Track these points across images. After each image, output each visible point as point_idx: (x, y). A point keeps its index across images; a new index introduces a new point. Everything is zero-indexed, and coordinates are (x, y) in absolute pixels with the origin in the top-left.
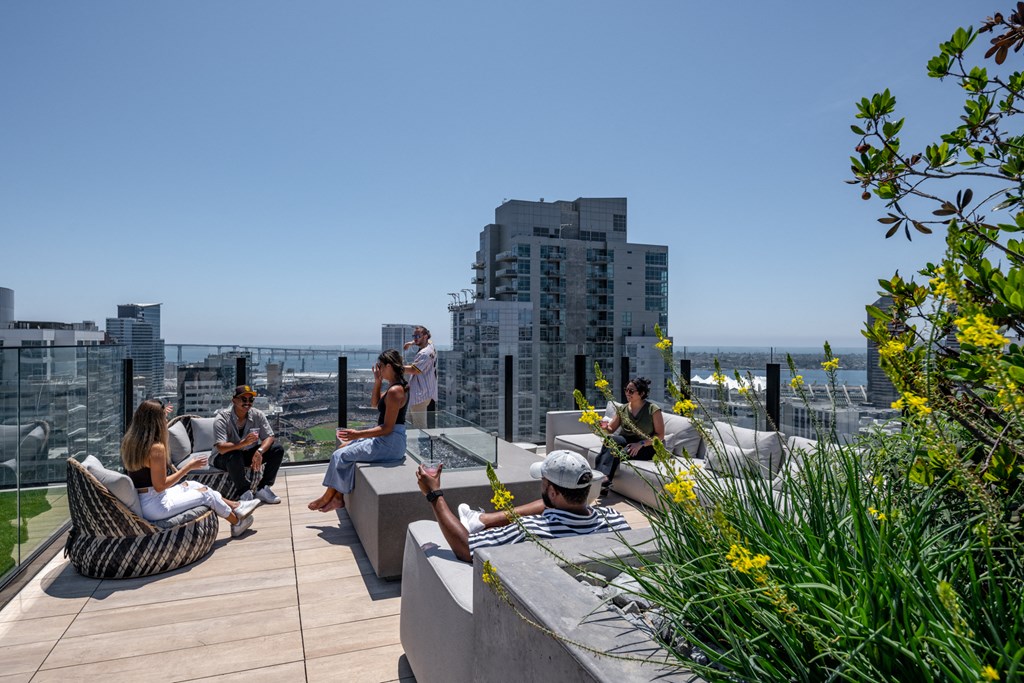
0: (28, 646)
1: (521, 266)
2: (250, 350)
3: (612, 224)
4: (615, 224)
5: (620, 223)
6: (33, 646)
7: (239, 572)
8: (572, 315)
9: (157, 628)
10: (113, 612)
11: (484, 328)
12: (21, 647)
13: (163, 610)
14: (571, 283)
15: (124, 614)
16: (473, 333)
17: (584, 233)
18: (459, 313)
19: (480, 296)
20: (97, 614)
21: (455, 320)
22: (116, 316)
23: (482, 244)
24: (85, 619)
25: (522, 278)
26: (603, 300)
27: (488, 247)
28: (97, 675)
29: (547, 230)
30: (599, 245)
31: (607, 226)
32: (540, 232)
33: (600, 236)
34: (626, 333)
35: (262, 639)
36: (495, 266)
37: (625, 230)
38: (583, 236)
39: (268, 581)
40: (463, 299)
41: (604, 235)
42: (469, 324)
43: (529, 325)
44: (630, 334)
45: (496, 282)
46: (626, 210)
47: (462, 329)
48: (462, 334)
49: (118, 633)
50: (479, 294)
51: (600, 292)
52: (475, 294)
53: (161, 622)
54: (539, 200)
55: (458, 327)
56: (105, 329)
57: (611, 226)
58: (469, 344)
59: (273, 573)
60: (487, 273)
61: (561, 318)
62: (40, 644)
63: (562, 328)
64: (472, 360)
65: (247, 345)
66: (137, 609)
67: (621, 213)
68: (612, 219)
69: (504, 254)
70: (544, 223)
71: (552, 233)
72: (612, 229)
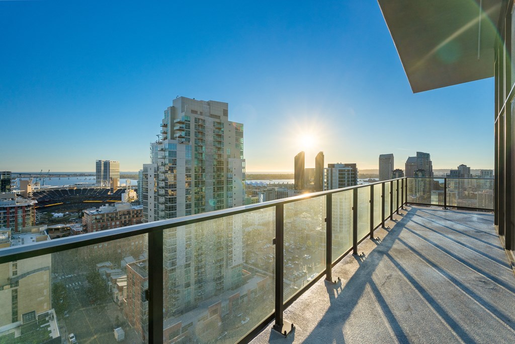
1: (186, 126)
4: (224, 113)
5: (226, 113)
8: (208, 148)
14: (207, 135)
16: (163, 154)
17: (212, 115)
23: (166, 116)
25: (186, 131)
26: (220, 142)
27: (169, 117)
29: (196, 112)
30: (218, 120)
31: (221, 114)
32: (194, 112)
33: (219, 117)
34: (228, 157)
36: (173, 125)
37: (227, 116)
38: (212, 116)
42: (162, 150)
44: (230, 157)
45: (174, 132)
46: (228, 108)
47: (157, 153)
50: (164, 138)
51: (219, 139)
54: (192, 98)
58: (161, 160)
60: (169, 128)
63: (203, 154)
67: (226, 110)
68: (223, 110)
69: (179, 120)
70: (195, 109)
71: (199, 113)
72: (223, 115)
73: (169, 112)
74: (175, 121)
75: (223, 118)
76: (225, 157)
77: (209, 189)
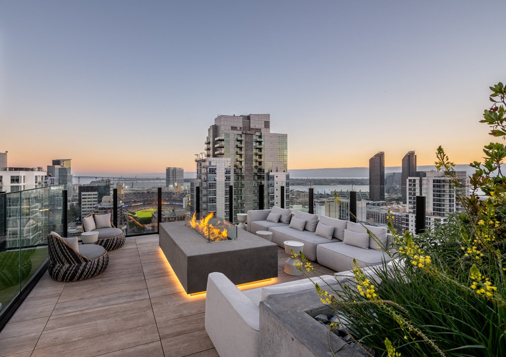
0: (28, 336)
1: (226, 143)
2: (109, 179)
3: (264, 125)
4: (265, 125)
5: (267, 125)
6: (30, 335)
7: (122, 291)
8: (247, 163)
9: (88, 323)
10: (66, 315)
11: (210, 169)
12: (25, 336)
13: (90, 313)
15: (71, 316)
16: (206, 171)
17: (252, 129)
18: (199, 162)
19: (208, 156)
20: (59, 316)
21: (198, 166)
22: (52, 165)
23: (209, 134)
24: (54, 319)
25: (226, 147)
26: (260, 157)
27: (211, 134)
28: (63, 351)
29: (236, 128)
30: (258, 134)
31: (261, 126)
32: (233, 128)
34: (270, 171)
35: (139, 328)
36: (215, 143)
37: (269, 128)
39: (136, 297)
40: (201, 157)
41: (260, 129)
42: (204, 167)
43: (229, 168)
45: (215, 149)
46: (269, 119)
47: (201, 170)
48: (200, 171)
49: (70, 327)
50: (208, 155)
51: (259, 154)
52: (206, 155)
53: (89, 320)
54: (233, 115)
55: (199, 168)
56: (47, 170)
57: (263, 126)
58: (204, 176)
59: (137, 293)
60: (211, 145)
61: (243, 165)
62: (33, 335)
63: (243, 169)
64: (205, 183)
65: (108, 177)
66: (78, 313)
67: (267, 120)
68: (264, 122)
69: (219, 138)
70: (235, 125)
71: (238, 128)
73: (211, 130)
74: (216, 139)
75: (263, 131)
76: (266, 171)
77: (249, 204)
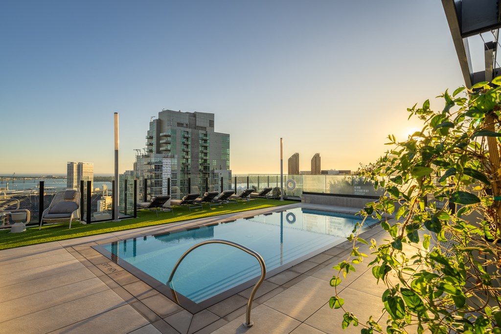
5: (212, 124)
8: (193, 160)
16: (149, 168)
17: (198, 127)
19: (151, 151)
23: (151, 128)
26: (206, 155)
27: (155, 129)
30: (204, 132)
32: (180, 125)
34: (215, 168)
36: (159, 138)
37: (214, 127)
41: (205, 128)
45: (159, 145)
46: (214, 119)
52: (147, 150)
54: (178, 111)
60: (154, 141)
61: (189, 162)
63: (189, 167)
64: (149, 180)
68: (208, 122)
69: (165, 134)
70: (182, 121)
71: (185, 125)
72: (208, 125)
73: (155, 124)
74: (161, 134)
75: (209, 130)
76: (211, 169)
